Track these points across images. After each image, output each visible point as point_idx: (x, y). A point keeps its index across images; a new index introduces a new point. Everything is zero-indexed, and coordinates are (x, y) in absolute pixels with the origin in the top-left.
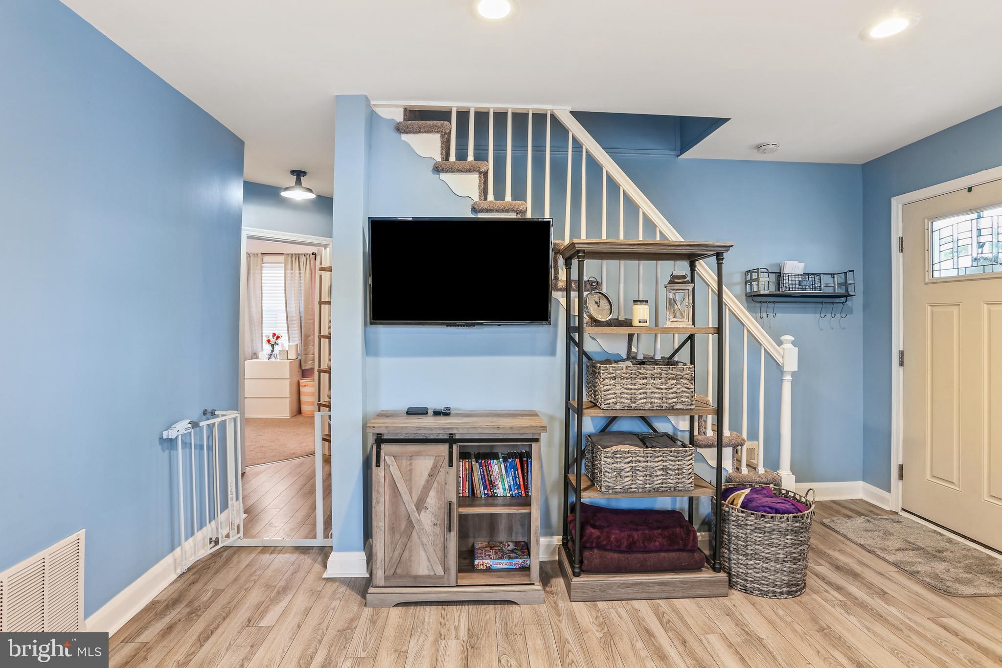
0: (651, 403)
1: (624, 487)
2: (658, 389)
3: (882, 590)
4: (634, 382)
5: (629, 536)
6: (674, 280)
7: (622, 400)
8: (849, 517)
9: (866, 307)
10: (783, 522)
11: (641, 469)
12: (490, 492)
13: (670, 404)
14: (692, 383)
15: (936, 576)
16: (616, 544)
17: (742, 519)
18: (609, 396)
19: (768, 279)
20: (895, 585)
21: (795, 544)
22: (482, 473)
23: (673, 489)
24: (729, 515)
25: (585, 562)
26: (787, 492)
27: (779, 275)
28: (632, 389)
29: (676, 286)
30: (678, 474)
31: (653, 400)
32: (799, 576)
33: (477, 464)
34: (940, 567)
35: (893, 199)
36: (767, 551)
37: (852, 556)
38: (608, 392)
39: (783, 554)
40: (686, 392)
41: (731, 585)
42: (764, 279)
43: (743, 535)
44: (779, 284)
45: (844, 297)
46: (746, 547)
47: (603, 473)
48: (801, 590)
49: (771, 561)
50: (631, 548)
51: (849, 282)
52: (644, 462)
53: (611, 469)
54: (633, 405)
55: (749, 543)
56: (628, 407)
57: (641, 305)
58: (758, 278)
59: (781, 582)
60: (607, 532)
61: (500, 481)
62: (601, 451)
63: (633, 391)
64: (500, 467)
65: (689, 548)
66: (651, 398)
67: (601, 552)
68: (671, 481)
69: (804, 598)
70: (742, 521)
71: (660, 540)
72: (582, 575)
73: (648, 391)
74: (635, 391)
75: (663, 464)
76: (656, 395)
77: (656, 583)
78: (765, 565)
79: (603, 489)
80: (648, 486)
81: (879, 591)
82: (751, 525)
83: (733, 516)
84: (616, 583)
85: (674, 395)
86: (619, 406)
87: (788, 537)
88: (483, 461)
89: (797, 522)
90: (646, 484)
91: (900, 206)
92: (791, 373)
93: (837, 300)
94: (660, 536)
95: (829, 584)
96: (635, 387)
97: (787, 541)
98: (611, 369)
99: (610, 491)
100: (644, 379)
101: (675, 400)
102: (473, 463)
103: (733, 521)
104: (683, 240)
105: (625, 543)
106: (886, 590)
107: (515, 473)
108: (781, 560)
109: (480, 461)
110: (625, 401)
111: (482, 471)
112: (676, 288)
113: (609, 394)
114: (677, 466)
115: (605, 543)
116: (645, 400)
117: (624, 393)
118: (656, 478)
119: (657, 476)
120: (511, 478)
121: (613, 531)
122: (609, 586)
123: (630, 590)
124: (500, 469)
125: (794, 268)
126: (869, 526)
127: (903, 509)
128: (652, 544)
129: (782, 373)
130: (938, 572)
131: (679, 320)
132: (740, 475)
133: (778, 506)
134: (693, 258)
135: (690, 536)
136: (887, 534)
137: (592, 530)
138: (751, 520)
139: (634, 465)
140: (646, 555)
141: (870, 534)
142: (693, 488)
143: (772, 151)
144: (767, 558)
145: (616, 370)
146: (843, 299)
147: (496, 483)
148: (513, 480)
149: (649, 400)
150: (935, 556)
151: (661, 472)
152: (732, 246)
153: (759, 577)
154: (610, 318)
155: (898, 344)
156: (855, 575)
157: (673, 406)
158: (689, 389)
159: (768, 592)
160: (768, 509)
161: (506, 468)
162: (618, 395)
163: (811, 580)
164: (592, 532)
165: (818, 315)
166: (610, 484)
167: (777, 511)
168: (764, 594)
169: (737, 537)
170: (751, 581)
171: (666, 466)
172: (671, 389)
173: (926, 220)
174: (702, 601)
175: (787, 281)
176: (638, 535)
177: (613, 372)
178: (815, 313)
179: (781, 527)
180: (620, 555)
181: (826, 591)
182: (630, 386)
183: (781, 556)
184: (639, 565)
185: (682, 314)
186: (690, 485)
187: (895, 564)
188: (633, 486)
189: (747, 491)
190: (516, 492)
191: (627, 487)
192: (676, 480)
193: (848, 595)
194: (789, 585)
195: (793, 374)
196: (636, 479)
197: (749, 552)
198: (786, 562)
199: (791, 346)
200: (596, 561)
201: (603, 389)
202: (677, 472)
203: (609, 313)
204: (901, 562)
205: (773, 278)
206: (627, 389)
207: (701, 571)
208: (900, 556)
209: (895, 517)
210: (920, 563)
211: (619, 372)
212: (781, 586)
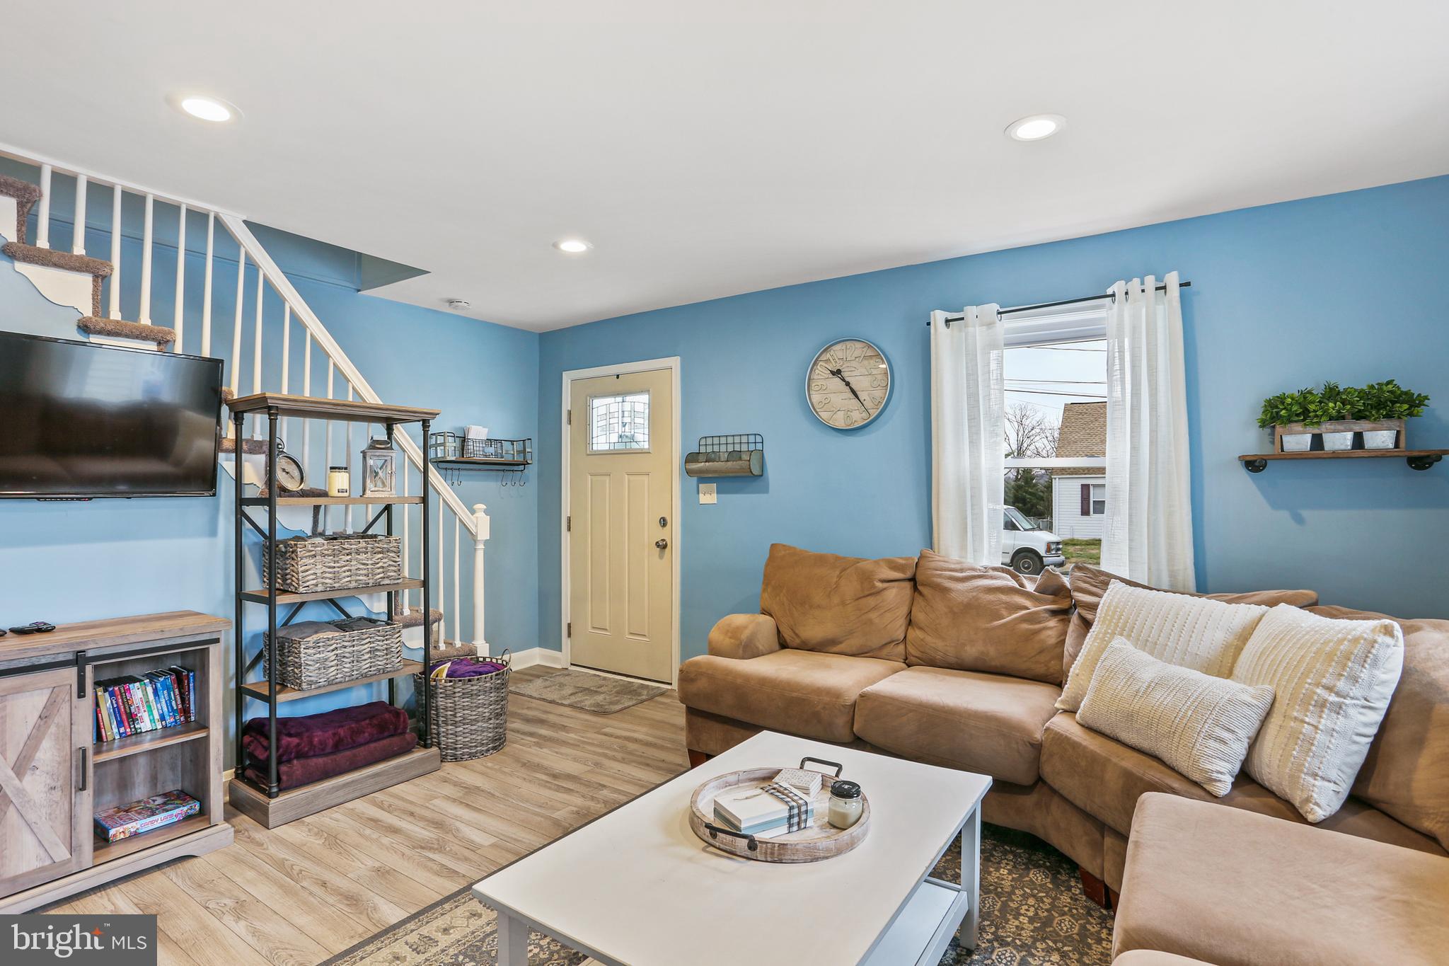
0: (356, 581)
1: (328, 679)
2: (364, 564)
3: (563, 725)
4: (336, 559)
5: (334, 734)
6: (374, 445)
7: (324, 581)
8: (530, 681)
9: (540, 475)
10: (487, 682)
11: (347, 655)
12: (128, 730)
13: (376, 580)
14: (398, 556)
15: (598, 705)
16: (320, 747)
17: (450, 688)
18: (308, 578)
19: (454, 445)
20: (572, 720)
21: (497, 701)
22: (115, 706)
23: (381, 671)
24: (436, 688)
25: (284, 778)
26: (484, 658)
27: (464, 440)
28: (334, 567)
29: (379, 452)
30: (387, 654)
31: (358, 578)
32: (501, 730)
33: (107, 694)
34: (599, 698)
35: (564, 373)
36: (474, 713)
37: (536, 709)
38: (307, 573)
39: (488, 712)
40: (393, 566)
41: (443, 759)
42: (451, 445)
43: (451, 705)
44: (463, 450)
45: (522, 465)
46: (454, 716)
47: (303, 667)
48: (504, 742)
49: (478, 721)
50: (337, 747)
51: (527, 450)
52: (350, 647)
53: (313, 661)
54: (336, 585)
55: (457, 711)
56: (331, 587)
57: (339, 472)
58: (445, 442)
59: (487, 739)
60: (308, 737)
61: (145, 711)
62: (299, 642)
63: (336, 569)
64: (145, 692)
65: (399, 731)
66: (356, 575)
67: (302, 762)
68: (379, 663)
69: (506, 749)
70: (450, 690)
71: (369, 730)
72: (281, 795)
73: (353, 568)
74: (338, 569)
75: (371, 646)
76: (361, 572)
77: (368, 776)
78: (474, 728)
79: (304, 686)
80: (355, 672)
81: (560, 726)
82: (459, 692)
83: (441, 689)
84: (324, 790)
85: (381, 570)
86: (320, 588)
87: (491, 695)
88: (116, 688)
89: (499, 679)
90: (353, 671)
91: (569, 381)
92: (483, 542)
93: (516, 468)
94: (369, 726)
95: (524, 733)
96: (338, 565)
97: (491, 699)
98: (310, 546)
99: (313, 687)
100: (348, 555)
101: (382, 575)
102: (99, 694)
103: (441, 693)
104: (382, 403)
105: (331, 742)
106: (566, 724)
107: (169, 695)
108: (486, 718)
109: (111, 689)
110: (327, 581)
111: (114, 702)
112: (377, 454)
113: (308, 575)
114: (385, 646)
115: (306, 749)
116: (349, 579)
117: (326, 572)
118: (364, 663)
119: (366, 660)
120: (164, 702)
121: (315, 734)
122: (316, 796)
123: (340, 793)
124: (145, 694)
125: (478, 433)
126: (547, 683)
127: (572, 664)
128: (362, 736)
129: (475, 541)
130: (599, 702)
131: (381, 489)
132: (439, 652)
133: (481, 670)
134: (389, 423)
135: (400, 718)
136: (562, 685)
137: (289, 739)
138: (459, 687)
139: (339, 652)
140: (354, 751)
141: (548, 689)
142: (401, 667)
143: (463, 308)
144: (475, 720)
145: (315, 547)
146: (521, 467)
147: (139, 715)
148: (167, 706)
149: (354, 578)
150: (596, 692)
151: (369, 655)
152: (438, 414)
153: (468, 741)
154: (301, 487)
155: (566, 511)
156: (542, 722)
157: (379, 582)
158: (396, 562)
159: (476, 753)
160: (472, 674)
161: (155, 692)
162: (318, 575)
163: (510, 735)
164: (289, 741)
165: (499, 483)
166: (312, 679)
167: (481, 674)
168: (472, 756)
169: (446, 709)
170: (461, 748)
171: (373, 647)
172: (378, 563)
173: (588, 398)
174: (417, 781)
175: (472, 447)
176: (344, 732)
177: (313, 549)
178: (497, 481)
179: (486, 687)
180: (325, 759)
181: (523, 739)
182: (332, 564)
183: (487, 714)
184: (348, 763)
185: (383, 483)
186: (399, 664)
187: (570, 706)
188: (339, 676)
189: (449, 664)
190: (172, 720)
191: (333, 678)
192: (385, 661)
193: (540, 736)
194: (494, 740)
195: (486, 542)
196: (341, 667)
197: (458, 719)
198: (490, 719)
199: (483, 514)
200: (298, 772)
201: (300, 569)
202: (385, 652)
203: (299, 481)
204: (576, 702)
205: (458, 443)
206: (330, 567)
207: (413, 752)
208: (573, 699)
209: (565, 672)
210: (587, 699)
211: (319, 549)
212: (487, 744)
